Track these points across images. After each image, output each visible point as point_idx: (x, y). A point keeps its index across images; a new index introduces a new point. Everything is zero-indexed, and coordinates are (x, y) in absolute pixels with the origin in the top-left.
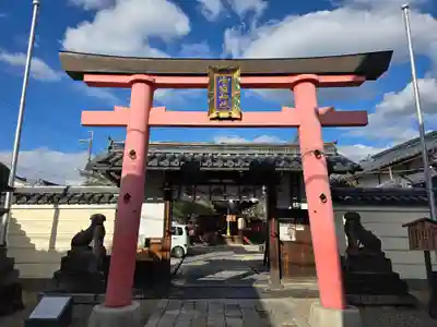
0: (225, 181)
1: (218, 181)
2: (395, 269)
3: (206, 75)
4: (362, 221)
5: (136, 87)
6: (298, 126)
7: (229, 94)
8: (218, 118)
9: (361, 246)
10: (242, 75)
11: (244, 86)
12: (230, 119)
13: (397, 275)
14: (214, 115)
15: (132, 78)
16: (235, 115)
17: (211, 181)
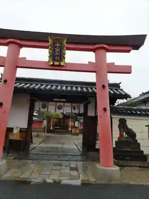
0: (62, 100)
1: (57, 100)
2: (142, 149)
3: (48, 42)
4: (127, 123)
6: (96, 72)
7: (60, 52)
8: (53, 65)
9: (126, 136)
10: (67, 43)
12: (60, 66)
13: (142, 152)
14: (51, 63)
15: (8, 41)
16: (62, 64)
17: (54, 100)
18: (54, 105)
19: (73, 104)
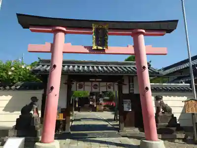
0: (97, 80)
3: (91, 28)
6: (135, 54)
10: (109, 29)
12: (103, 50)
14: (95, 47)
15: (54, 28)
17: (90, 80)
18: (90, 86)
19: (108, 83)
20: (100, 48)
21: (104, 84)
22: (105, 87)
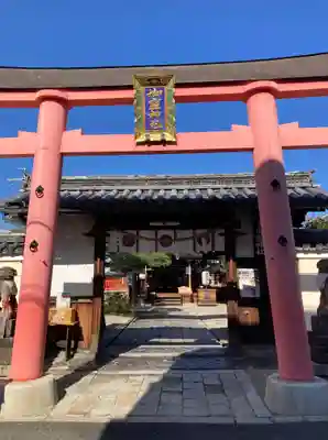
0: (170, 224)
3: (130, 87)
5: (45, 105)
6: (252, 150)
7: (162, 110)
8: (148, 143)
10: (178, 86)
11: (179, 99)
12: (163, 142)
14: (142, 138)
15: (38, 94)
16: (169, 137)
17: (152, 224)
18: (152, 239)
19: (199, 232)
20: (155, 137)
21: (188, 233)
22: (191, 242)
